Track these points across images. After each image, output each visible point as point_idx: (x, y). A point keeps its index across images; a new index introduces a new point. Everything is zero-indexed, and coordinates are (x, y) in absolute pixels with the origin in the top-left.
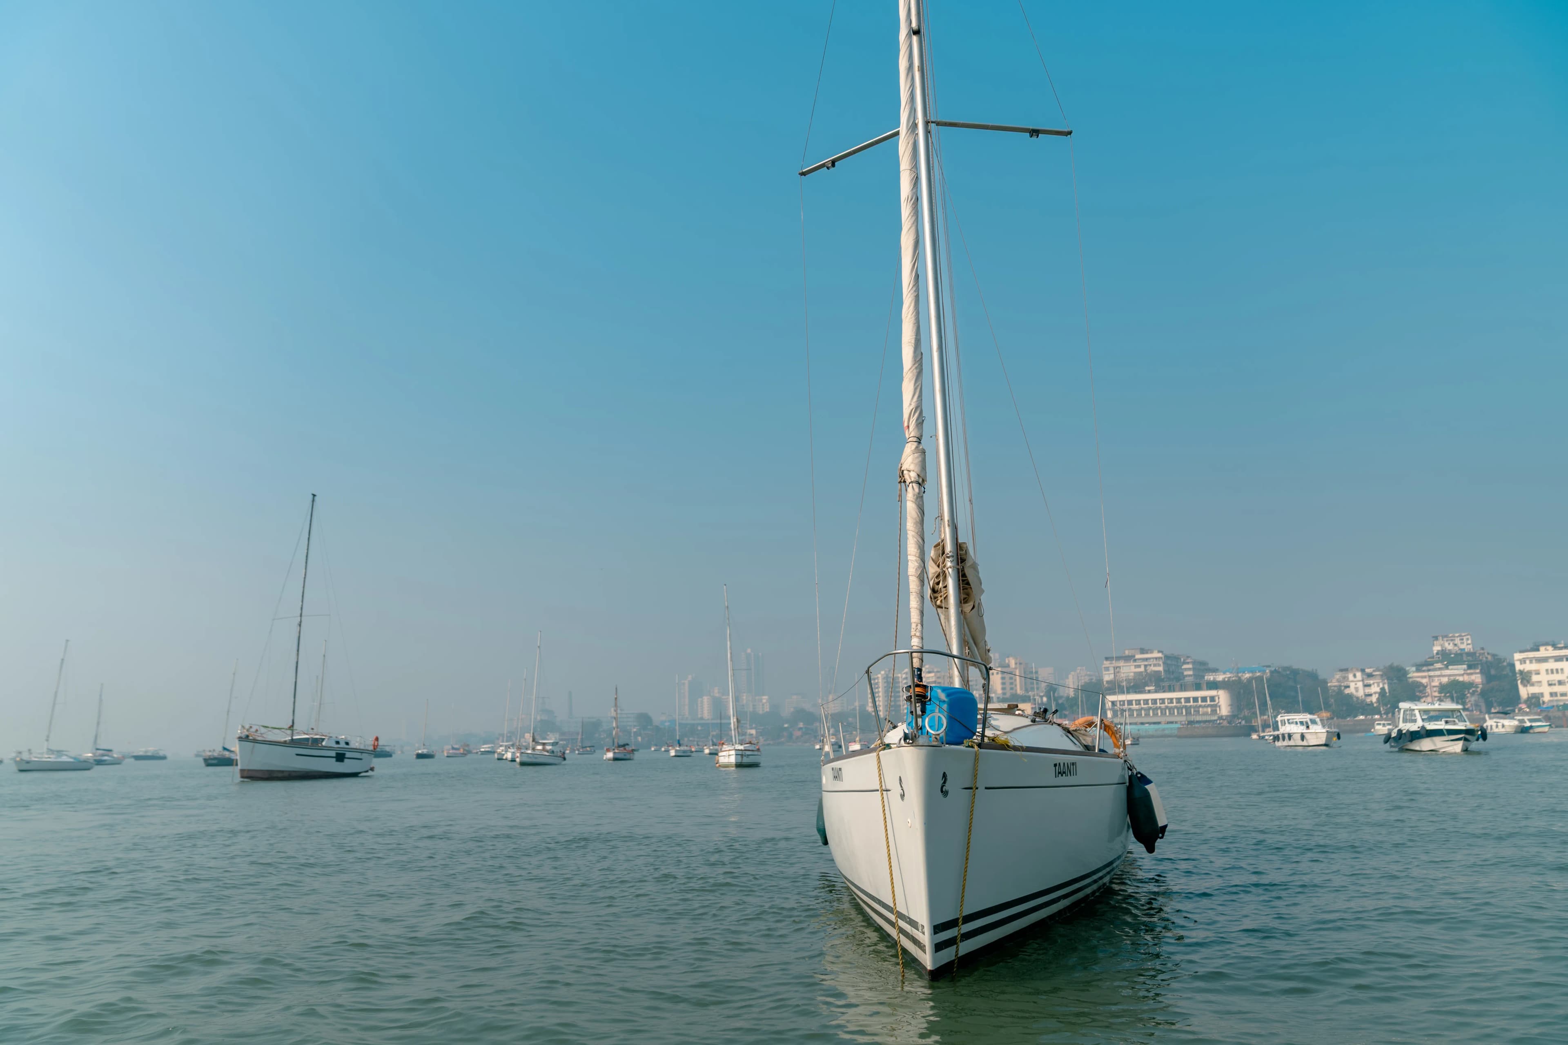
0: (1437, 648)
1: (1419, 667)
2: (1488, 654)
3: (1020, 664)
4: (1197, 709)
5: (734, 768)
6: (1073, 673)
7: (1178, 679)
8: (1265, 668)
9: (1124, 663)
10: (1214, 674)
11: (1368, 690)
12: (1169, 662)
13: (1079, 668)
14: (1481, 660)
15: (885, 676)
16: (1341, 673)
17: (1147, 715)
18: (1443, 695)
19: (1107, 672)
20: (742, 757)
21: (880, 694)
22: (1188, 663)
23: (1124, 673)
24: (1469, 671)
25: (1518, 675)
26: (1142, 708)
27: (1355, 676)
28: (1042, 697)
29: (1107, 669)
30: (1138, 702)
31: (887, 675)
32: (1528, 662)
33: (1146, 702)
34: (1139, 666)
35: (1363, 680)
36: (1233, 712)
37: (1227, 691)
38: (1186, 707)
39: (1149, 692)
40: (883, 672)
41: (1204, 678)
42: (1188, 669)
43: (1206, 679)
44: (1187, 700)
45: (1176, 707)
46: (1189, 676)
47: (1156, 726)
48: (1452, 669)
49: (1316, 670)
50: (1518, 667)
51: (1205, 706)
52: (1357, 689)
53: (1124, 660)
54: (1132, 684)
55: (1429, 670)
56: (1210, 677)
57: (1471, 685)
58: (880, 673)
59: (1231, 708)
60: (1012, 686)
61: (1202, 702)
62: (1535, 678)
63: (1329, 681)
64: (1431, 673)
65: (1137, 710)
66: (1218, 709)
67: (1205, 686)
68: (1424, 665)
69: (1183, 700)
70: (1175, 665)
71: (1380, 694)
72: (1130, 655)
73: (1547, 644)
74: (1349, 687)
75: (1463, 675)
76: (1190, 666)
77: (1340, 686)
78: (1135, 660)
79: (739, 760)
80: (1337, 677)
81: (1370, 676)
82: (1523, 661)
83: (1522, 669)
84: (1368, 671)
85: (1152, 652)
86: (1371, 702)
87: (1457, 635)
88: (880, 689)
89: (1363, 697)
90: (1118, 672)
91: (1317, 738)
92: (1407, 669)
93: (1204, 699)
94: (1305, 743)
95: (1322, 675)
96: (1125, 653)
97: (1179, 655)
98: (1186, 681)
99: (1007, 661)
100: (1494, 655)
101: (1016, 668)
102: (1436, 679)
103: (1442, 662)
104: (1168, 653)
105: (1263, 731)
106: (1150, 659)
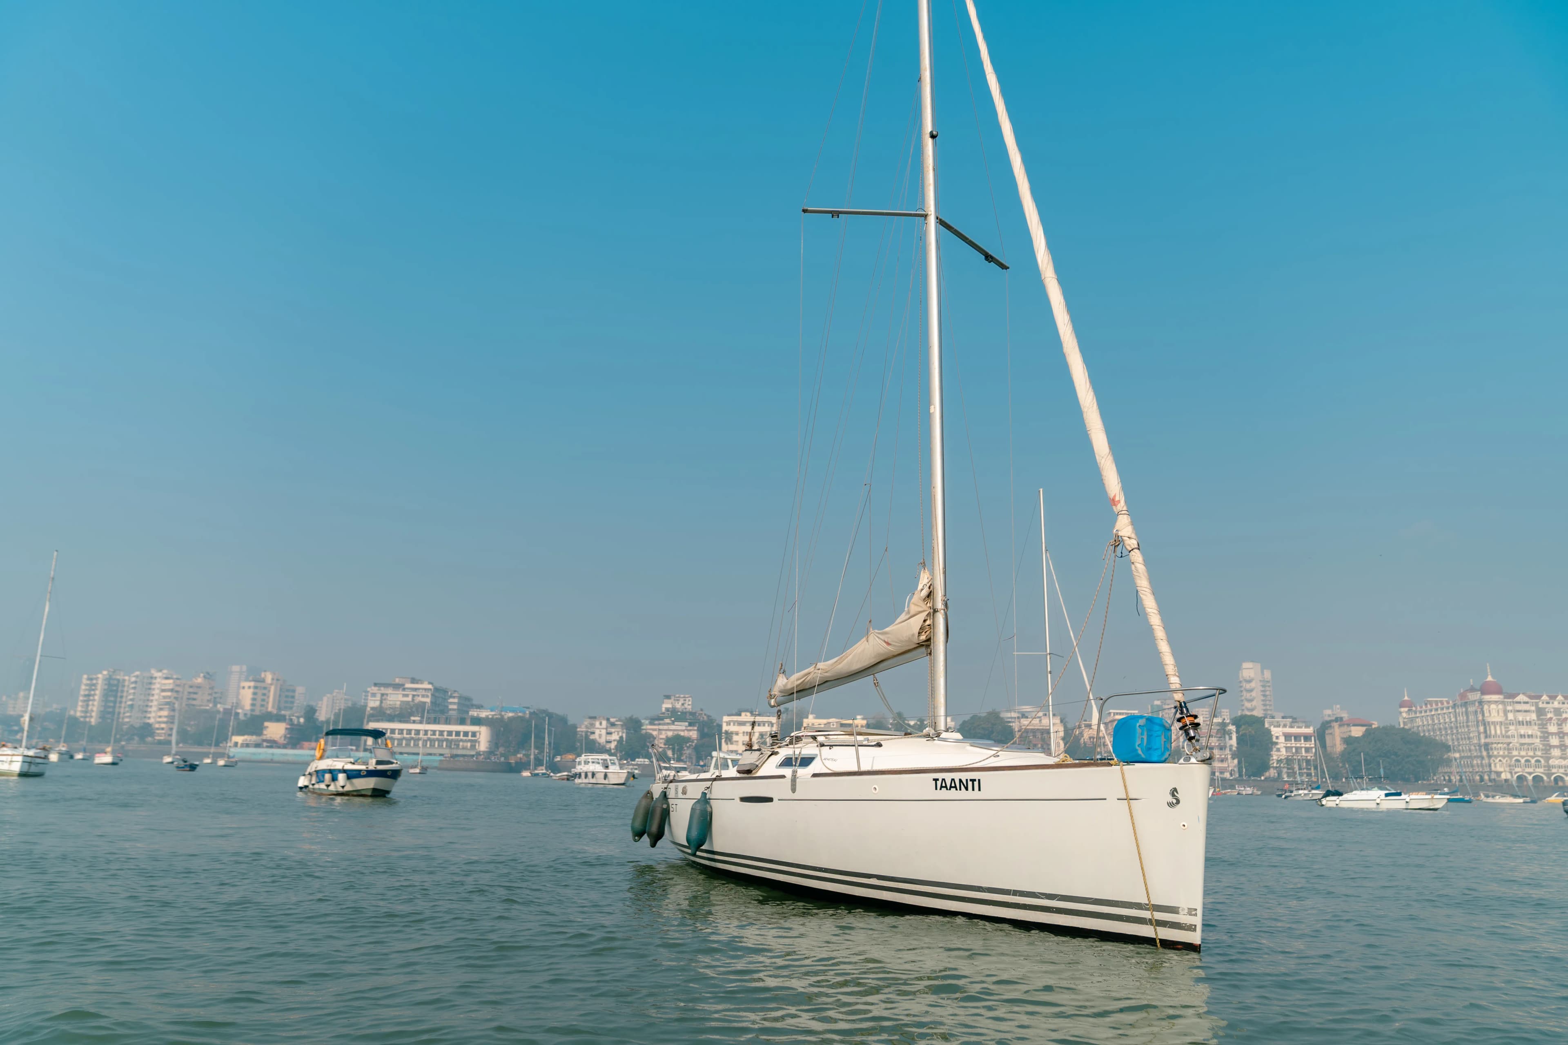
0: (667, 705)
1: (653, 720)
2: (705, 715)
3: (278, 680)
4: (457, 743)
5: (16, 778)
6: (328, 695)
7: (442, 712)
8: (525, 709)
9: (393, 691)
10: (478, 710)
11: (609, 738)
12: (437, 694)
13: (337, 691)
14: (699, 720)
15: (108, 676)
16: (589, 720)
17: (408, 745)
18: (667, 746)
19: (373, 699)
20: (30, 766)
21: (97, 698)
22: (454, 697)
23: (390, 701)
24: (689, 728)
25: (723, 735)
26: (404, 738)
27: (601, 724)
28: (298, 717)
29: (374, 695)
30: (401, 731)
31: (110, 676)
32: (732, 724)
33: (409, 731)
34: (407, 696)
35: (606, 729)
36: (490, 748)
37: (488, 728)
38: (447, 740)
39: (414, 722)
40: (105, 673)
41: (468, 713)
42: (453, 704)
43: (470, 714)
44: (450, 733)
45: (438, 740)
46: (453, 710)
47: (415, 757)
48: (677, 725)
49: (567, 715)
50: (725, 728)
51: (466, 741)
52: (600, 736)
53: (393, 688)
54: (397, 713)
55: (659, 724)
56: (474, 713)
57: (688, 740)
58: (101, 673)
59: (489, 745)
60: (263, 703)
61: (464, 736)
62: (735, 738)
63: (578, 726)
64: (661, 727)
65: (398, 739)
66: (477, 744)
67: (469, 721)
68: (656, 719)
69: (445, 733)
70: (442, 698)
71: (618, 742)
72: (400, 683)
73: (746, 711)
74: (594, 733)
75: (683, 731)
76: (456, 700)
77: (587, 732)
78: (404, 689)
79: (26, 769)
80: (586, 723)
81: (613, 725)
82: (728, 723)
83: (727, 729)
84: (612, 720)
85: (422, 683)
86: (610, 748)
87: (682, 696)
88: (97, 692)
89: (604, 743)
90: (385, 700)
91: (618, 778)
92: (643, 721)
93: (466, 734)
94: (606, 782)
95: (571, 721)
96: (395, 681)
97: (446, 689)
98: (449, 714)
99: (263, 676)
100: (709, 716)
101: (271, 684)
102: (664, 732)
103: (670, 718)
104: (438, 685)
105: (536, 769)
106: (419, 689)
